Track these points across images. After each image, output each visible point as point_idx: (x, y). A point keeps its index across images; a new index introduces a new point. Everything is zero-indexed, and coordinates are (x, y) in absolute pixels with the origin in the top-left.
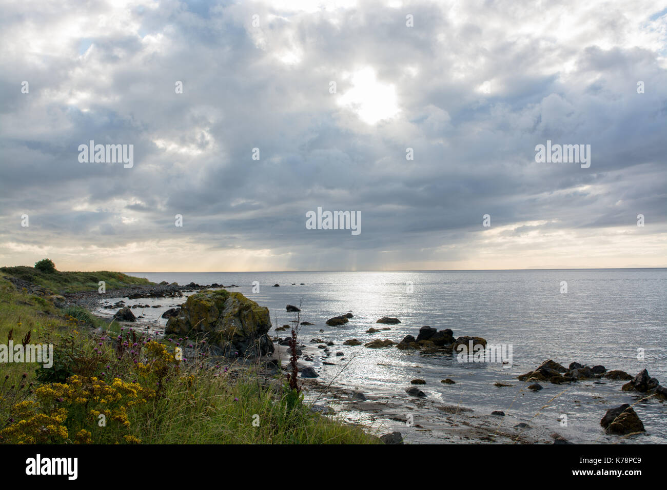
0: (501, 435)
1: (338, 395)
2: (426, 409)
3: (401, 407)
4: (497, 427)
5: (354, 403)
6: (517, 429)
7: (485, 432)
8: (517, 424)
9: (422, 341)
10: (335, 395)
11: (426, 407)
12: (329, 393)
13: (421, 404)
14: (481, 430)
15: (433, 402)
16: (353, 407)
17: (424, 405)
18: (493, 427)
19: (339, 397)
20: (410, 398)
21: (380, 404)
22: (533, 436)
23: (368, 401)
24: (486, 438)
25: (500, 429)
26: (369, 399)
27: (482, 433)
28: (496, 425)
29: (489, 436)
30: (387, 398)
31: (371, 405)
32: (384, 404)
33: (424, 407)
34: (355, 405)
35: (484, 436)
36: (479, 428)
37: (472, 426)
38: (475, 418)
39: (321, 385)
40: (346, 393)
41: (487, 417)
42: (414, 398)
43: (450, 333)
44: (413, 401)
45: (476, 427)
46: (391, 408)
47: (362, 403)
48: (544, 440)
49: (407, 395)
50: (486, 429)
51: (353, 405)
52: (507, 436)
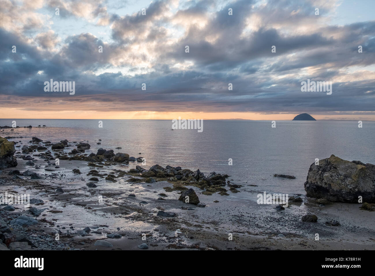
0: (132, 210)
1: (48, 190)
2: (96, 195)
3: (82, 195)
4: (131, 204)
5: (56, 195)
6: (141, 205)
7: (125, 208)
8: (141, 202)
9: (99, 156)
10: (46, 190)
11: (96, 194)
12: (43, 190)
13: (93, 192)
14: (122, 208)
15: (100, 191)
16: (55, 198)
17: (95, 193)
18: (129, 204)
19: (49, 192)
20: (88, 188)
21: (71, 194)
22: (148, 209)
23: (65, 193)
24: (125, 213)
25: (132, 206)
26: (66, 192)
27: (123, 209)
28: (131, 203)
29: (126, 211)
30: (76, 190)
31: (66, 196)
32: (73, 194)
33: (95, 194)
34: (57, 197)
35: (124, 212)
36: (121, 206)
37: (118, 205)
38: (120, 199)
39: (40, 184)
40: (53, 189)
41: (126, 198)
42: (91, 189)
43: (112, 151)
44: (89, 191)
45: (120, 206)
46: (76, 197)
47: (61, 195)
48: (153, 211)
49: (87, 187)
50: (125, 207)
51: (55, 197)
52: (135, 210)
